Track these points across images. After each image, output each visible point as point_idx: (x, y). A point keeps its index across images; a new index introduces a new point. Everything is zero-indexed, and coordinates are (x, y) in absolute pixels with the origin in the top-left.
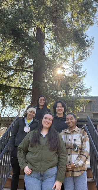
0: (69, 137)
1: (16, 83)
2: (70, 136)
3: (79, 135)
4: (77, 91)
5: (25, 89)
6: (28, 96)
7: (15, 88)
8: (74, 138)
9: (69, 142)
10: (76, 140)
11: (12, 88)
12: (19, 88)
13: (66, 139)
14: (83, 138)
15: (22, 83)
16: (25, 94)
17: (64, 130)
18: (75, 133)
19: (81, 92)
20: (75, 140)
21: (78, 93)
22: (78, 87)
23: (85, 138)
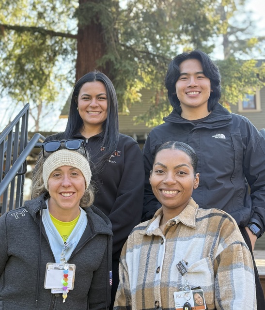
0: (157, 254)
1: (21, 15)
2: (162, 249)
3: (202, 240)
4: (231, 42)
5: (53, 34)
6: (64, 59)
7: (19, 30)
8: (176, 262)
9: (158, 277)
10: (189, 268)
11: (8, 28)
12: (33, 30)
13: (147, 264)
14: (220, 249)
15: (40, 16)
16: (55, 53)
17: (141, 225)
18: (182, 232)
19: (244, 46)
20: (182, 269)
21: (235, 50)
22: (234, 30)
23: (229, 251)
